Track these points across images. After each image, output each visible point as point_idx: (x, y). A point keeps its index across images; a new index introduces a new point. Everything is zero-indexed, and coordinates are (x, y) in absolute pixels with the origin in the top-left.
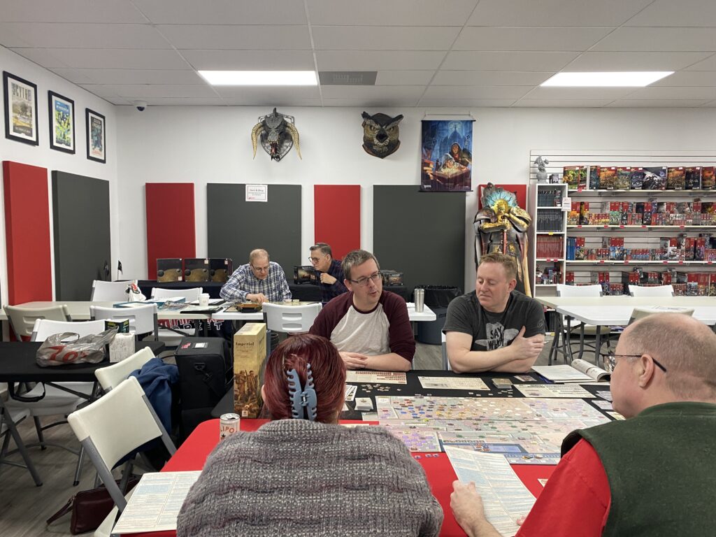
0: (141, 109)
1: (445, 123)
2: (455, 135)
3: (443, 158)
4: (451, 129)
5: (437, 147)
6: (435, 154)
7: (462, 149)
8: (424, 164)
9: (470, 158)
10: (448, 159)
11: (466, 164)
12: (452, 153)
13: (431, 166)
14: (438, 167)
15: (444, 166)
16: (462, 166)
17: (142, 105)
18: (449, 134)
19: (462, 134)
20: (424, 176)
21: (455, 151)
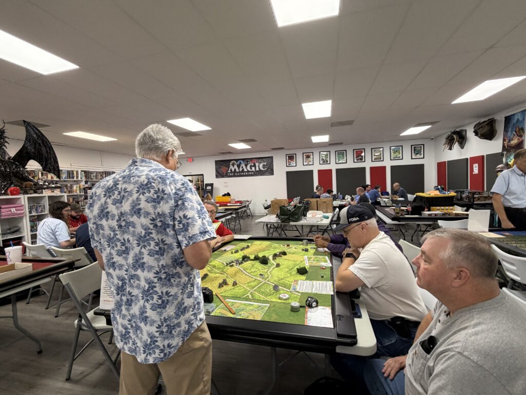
0: (432, 139)
1: (513, 115)
2: (518, 119)
3: (512, 135)
4: (516, 118)
5: (510, 130)
6: (509, 134)
7: (520, 127)
8: (504, 140)
9: (524, 132)
10: (514, 135)
11: (521, 136)
12: (516, 132)
13: (507, 141)
14: (509, 141)
15: (512, 140)
16: (520, 138)
17: (432, 138)
18: (515, 121)
19: (521, 119)
20: (504, 146)
21: (517, 130)
